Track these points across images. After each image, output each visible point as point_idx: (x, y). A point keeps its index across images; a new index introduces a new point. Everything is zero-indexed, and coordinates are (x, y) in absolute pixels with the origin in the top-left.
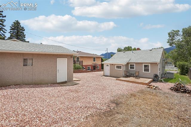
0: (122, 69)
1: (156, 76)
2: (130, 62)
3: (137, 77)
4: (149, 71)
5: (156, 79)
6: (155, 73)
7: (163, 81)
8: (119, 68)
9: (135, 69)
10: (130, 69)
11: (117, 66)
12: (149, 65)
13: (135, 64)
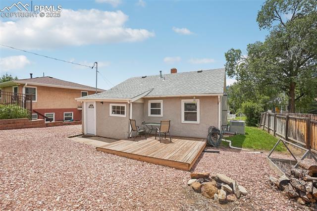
0: (124, 116)
1: (214, 132)
2: (150, 96)
3: (167, 136)
4: (196, 120)
5: (214, 141)
6: (212, 124)
7: (230, 144)
8: (118, 113)
9: (162, 115)
10: (149, 115)
11: (114, 107)
12: (198, 102)
13: (161, 102)
